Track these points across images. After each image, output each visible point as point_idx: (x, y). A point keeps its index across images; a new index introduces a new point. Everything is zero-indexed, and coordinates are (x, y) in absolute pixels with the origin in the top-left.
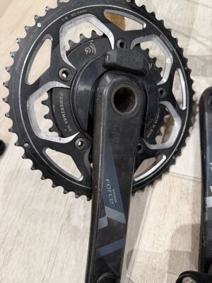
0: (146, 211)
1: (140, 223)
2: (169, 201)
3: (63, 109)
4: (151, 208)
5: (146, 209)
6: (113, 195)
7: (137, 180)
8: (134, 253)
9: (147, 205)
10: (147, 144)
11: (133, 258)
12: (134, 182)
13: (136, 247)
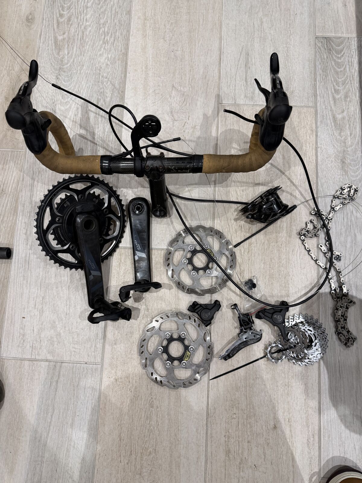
0: (111, 268)
1: (109, 274)
2: (121, 261)
3: (61, 234)
4: (113, 266)
5: (111, 267)
6: (93, 265)
7: (103, 255)
8: (109, 288)
9: (111, 265)
10: (104, 237)
11: (109, 290)
12: (102, 257)
13: (109, 285)
